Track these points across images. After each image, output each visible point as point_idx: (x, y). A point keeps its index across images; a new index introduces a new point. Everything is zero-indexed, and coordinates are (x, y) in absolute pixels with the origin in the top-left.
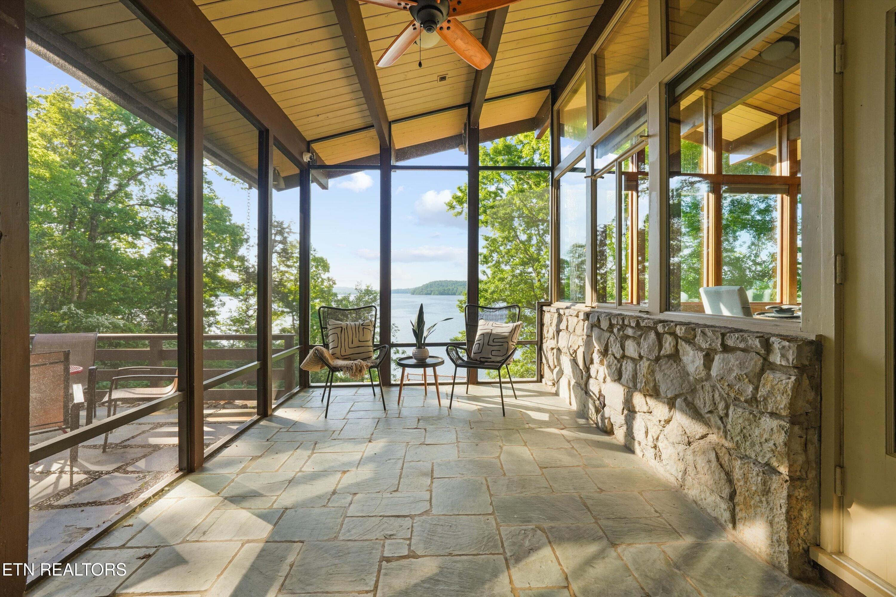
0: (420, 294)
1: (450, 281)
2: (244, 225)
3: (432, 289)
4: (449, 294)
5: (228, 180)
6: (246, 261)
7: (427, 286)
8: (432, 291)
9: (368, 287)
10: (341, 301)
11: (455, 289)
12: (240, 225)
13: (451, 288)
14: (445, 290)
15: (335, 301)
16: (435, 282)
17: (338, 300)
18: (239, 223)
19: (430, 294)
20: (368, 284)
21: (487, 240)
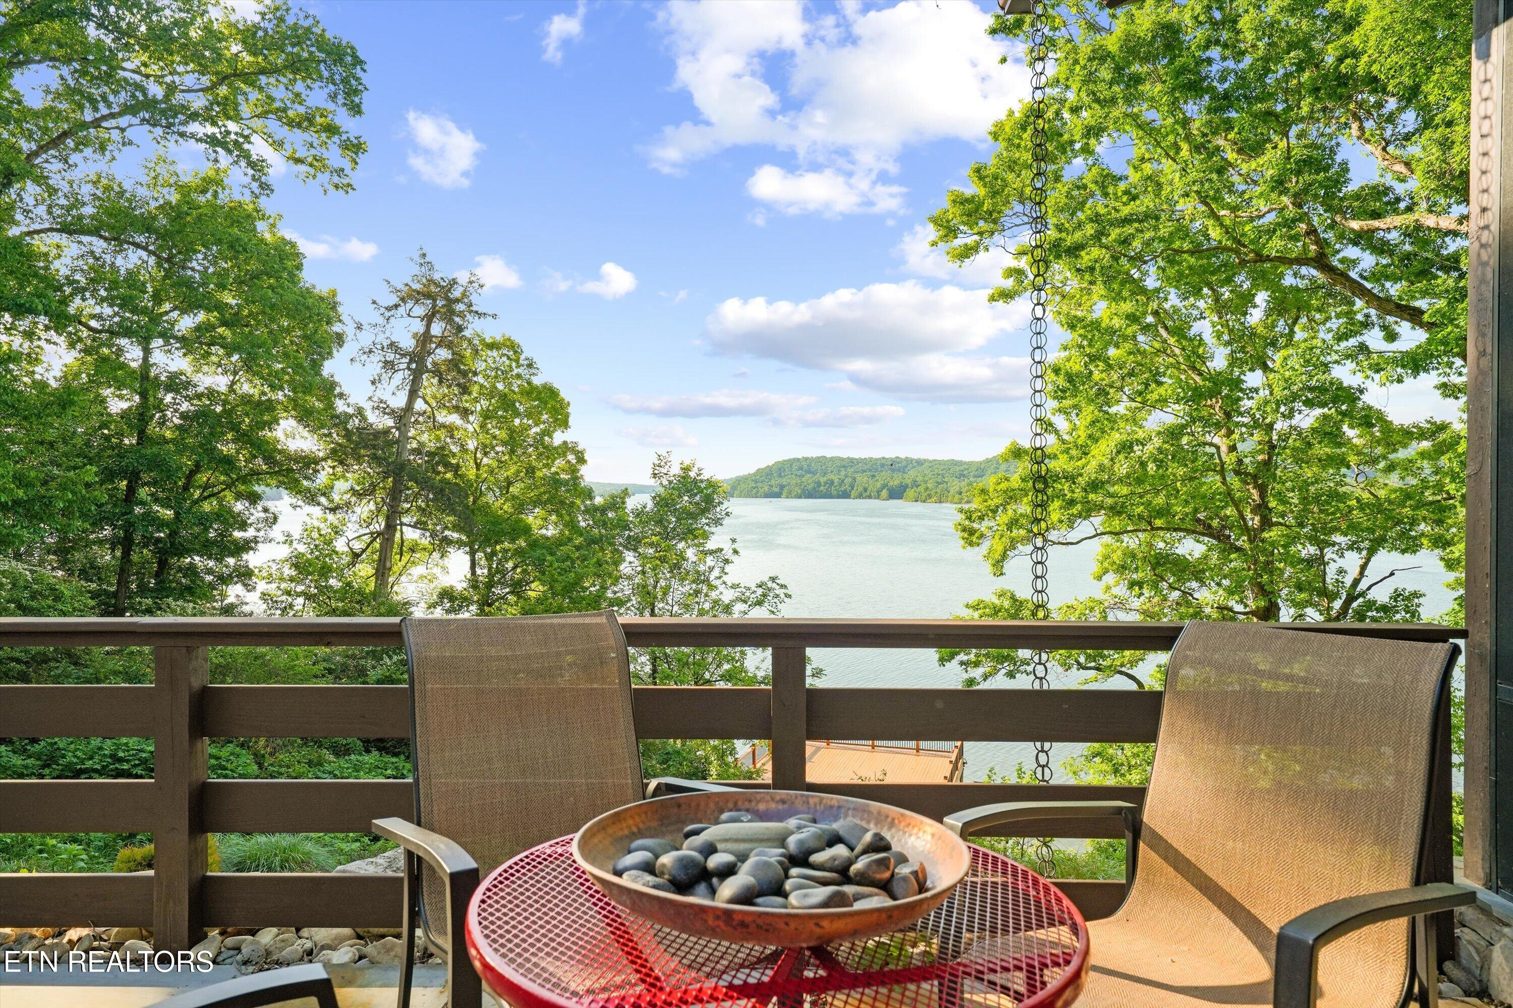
0: (749, 495)
1: (832, 459)
2: (334, 294)
3: (784, 481)
4: (828, 496)
5: (298, 161)
6: (341, 395)
7: (767, 474)
8: (782, 487)
9: (686, 469)
10: (603, 510)
11: (848, 481)
12: (324, 294)
13: (836, 478)
14: (819, 484)
15: (587, 511)
16: (791, 462)
17: (596, 509)
18: (322, 288)
19: (778, 495)
20: (687, 462)
21: (1072, 327)
